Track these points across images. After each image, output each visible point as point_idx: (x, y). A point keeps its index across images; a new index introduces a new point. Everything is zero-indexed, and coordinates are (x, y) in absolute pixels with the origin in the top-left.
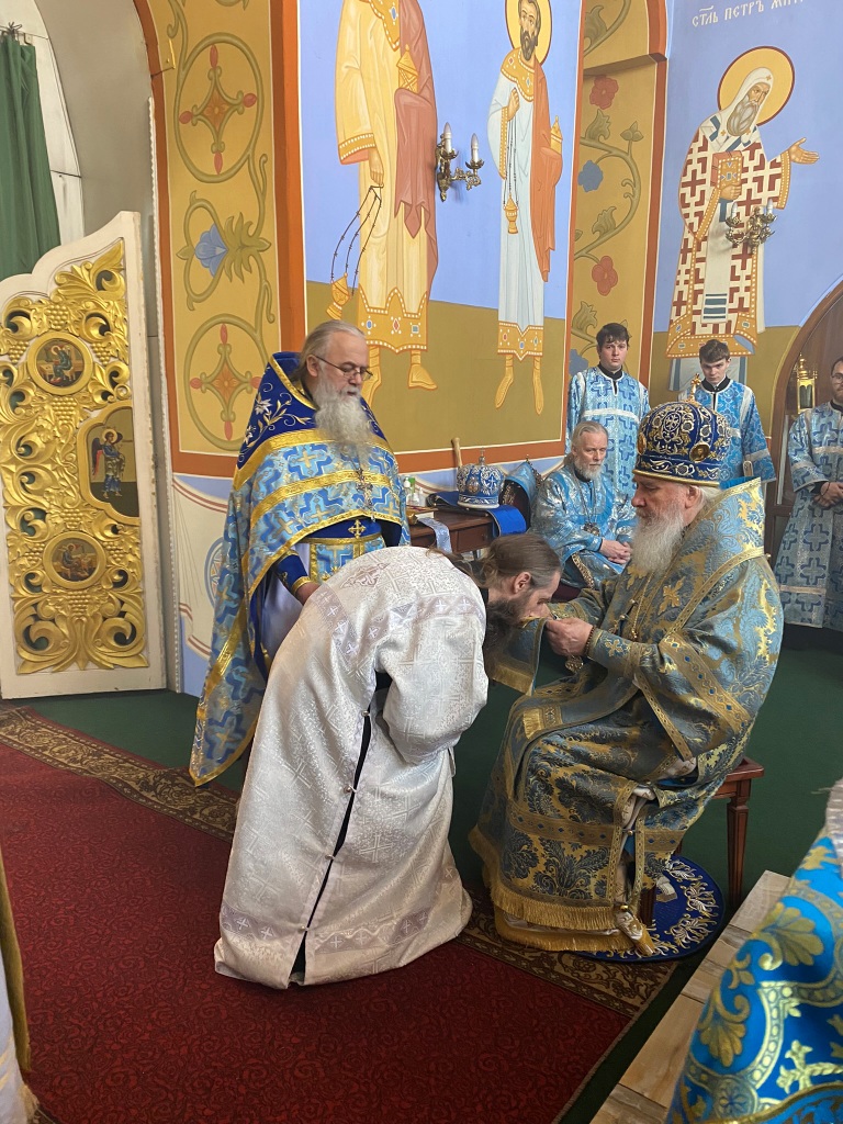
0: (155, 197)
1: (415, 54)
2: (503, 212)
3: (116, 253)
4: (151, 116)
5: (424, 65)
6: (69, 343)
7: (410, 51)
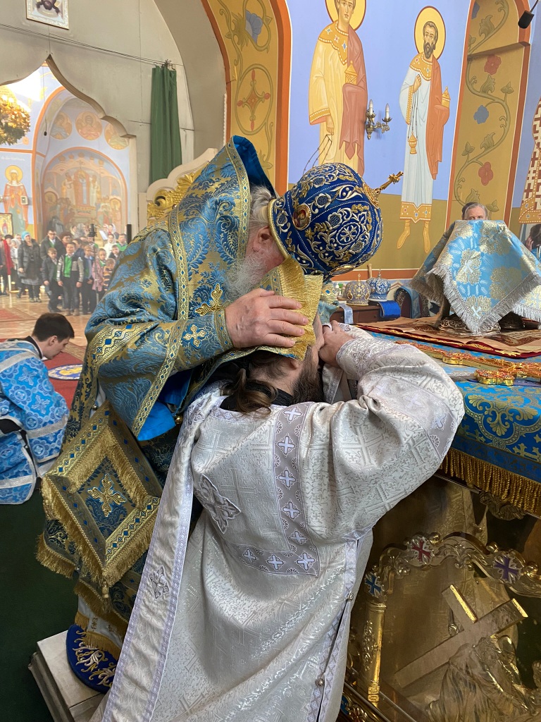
0: (225, 141)
1: (356, 65)
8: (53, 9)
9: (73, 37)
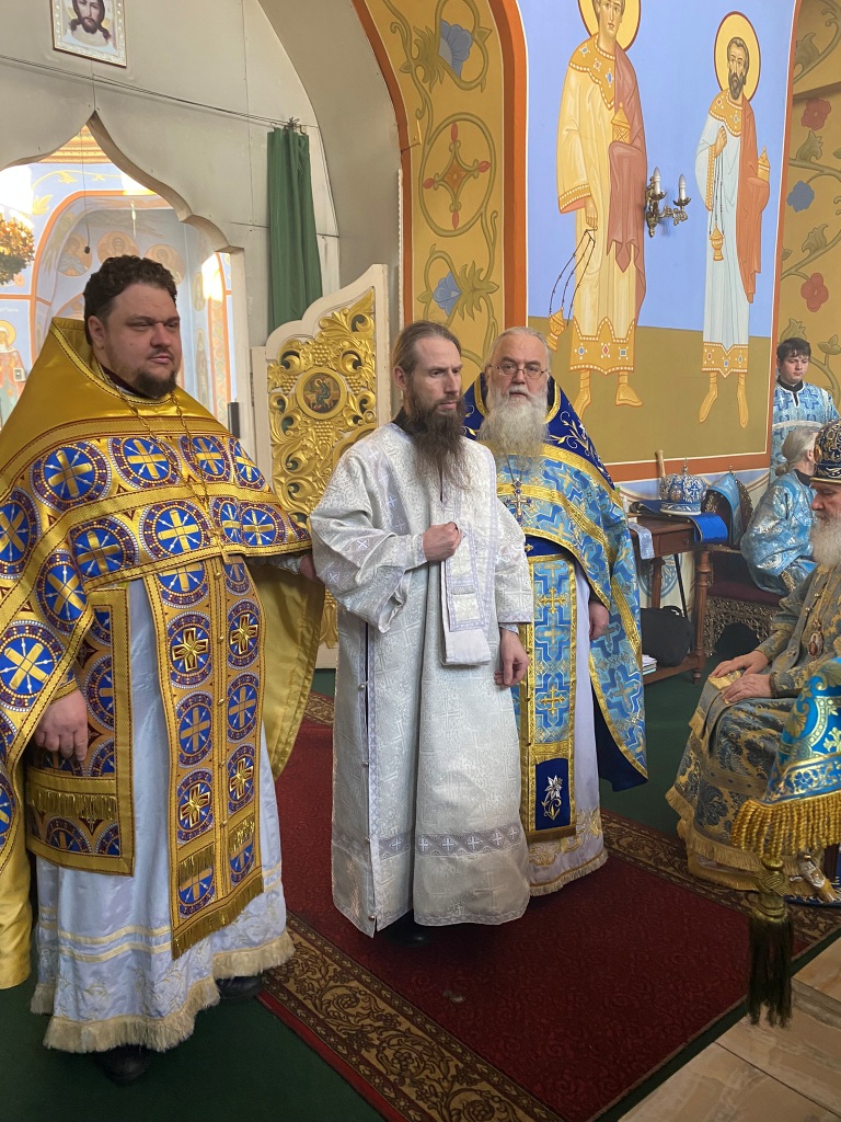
0: (401, 251)
1: (627, 110)
2: (709, 241)
3: (368, 300)
4: (400, 184)
5: (636, 118)
6: (328, 376)
7: (623, 108)
8: (99, 33)
9: (134, 81)
